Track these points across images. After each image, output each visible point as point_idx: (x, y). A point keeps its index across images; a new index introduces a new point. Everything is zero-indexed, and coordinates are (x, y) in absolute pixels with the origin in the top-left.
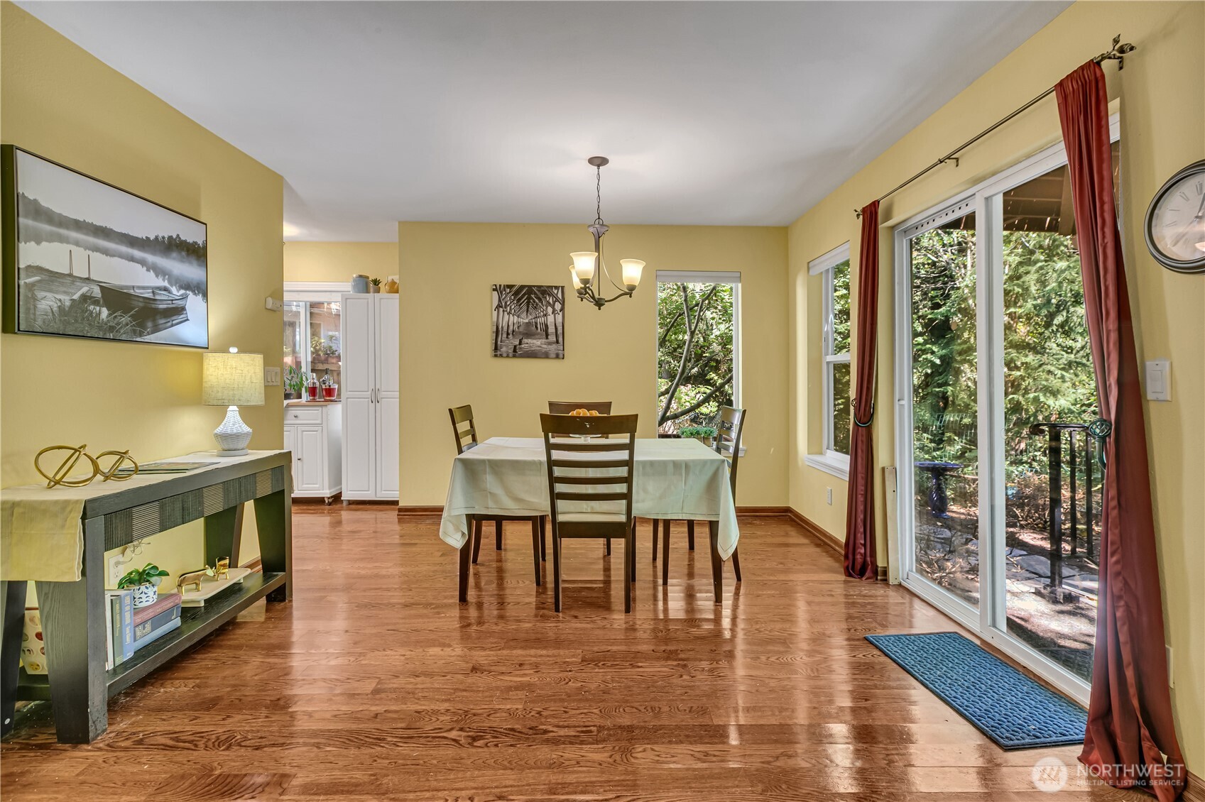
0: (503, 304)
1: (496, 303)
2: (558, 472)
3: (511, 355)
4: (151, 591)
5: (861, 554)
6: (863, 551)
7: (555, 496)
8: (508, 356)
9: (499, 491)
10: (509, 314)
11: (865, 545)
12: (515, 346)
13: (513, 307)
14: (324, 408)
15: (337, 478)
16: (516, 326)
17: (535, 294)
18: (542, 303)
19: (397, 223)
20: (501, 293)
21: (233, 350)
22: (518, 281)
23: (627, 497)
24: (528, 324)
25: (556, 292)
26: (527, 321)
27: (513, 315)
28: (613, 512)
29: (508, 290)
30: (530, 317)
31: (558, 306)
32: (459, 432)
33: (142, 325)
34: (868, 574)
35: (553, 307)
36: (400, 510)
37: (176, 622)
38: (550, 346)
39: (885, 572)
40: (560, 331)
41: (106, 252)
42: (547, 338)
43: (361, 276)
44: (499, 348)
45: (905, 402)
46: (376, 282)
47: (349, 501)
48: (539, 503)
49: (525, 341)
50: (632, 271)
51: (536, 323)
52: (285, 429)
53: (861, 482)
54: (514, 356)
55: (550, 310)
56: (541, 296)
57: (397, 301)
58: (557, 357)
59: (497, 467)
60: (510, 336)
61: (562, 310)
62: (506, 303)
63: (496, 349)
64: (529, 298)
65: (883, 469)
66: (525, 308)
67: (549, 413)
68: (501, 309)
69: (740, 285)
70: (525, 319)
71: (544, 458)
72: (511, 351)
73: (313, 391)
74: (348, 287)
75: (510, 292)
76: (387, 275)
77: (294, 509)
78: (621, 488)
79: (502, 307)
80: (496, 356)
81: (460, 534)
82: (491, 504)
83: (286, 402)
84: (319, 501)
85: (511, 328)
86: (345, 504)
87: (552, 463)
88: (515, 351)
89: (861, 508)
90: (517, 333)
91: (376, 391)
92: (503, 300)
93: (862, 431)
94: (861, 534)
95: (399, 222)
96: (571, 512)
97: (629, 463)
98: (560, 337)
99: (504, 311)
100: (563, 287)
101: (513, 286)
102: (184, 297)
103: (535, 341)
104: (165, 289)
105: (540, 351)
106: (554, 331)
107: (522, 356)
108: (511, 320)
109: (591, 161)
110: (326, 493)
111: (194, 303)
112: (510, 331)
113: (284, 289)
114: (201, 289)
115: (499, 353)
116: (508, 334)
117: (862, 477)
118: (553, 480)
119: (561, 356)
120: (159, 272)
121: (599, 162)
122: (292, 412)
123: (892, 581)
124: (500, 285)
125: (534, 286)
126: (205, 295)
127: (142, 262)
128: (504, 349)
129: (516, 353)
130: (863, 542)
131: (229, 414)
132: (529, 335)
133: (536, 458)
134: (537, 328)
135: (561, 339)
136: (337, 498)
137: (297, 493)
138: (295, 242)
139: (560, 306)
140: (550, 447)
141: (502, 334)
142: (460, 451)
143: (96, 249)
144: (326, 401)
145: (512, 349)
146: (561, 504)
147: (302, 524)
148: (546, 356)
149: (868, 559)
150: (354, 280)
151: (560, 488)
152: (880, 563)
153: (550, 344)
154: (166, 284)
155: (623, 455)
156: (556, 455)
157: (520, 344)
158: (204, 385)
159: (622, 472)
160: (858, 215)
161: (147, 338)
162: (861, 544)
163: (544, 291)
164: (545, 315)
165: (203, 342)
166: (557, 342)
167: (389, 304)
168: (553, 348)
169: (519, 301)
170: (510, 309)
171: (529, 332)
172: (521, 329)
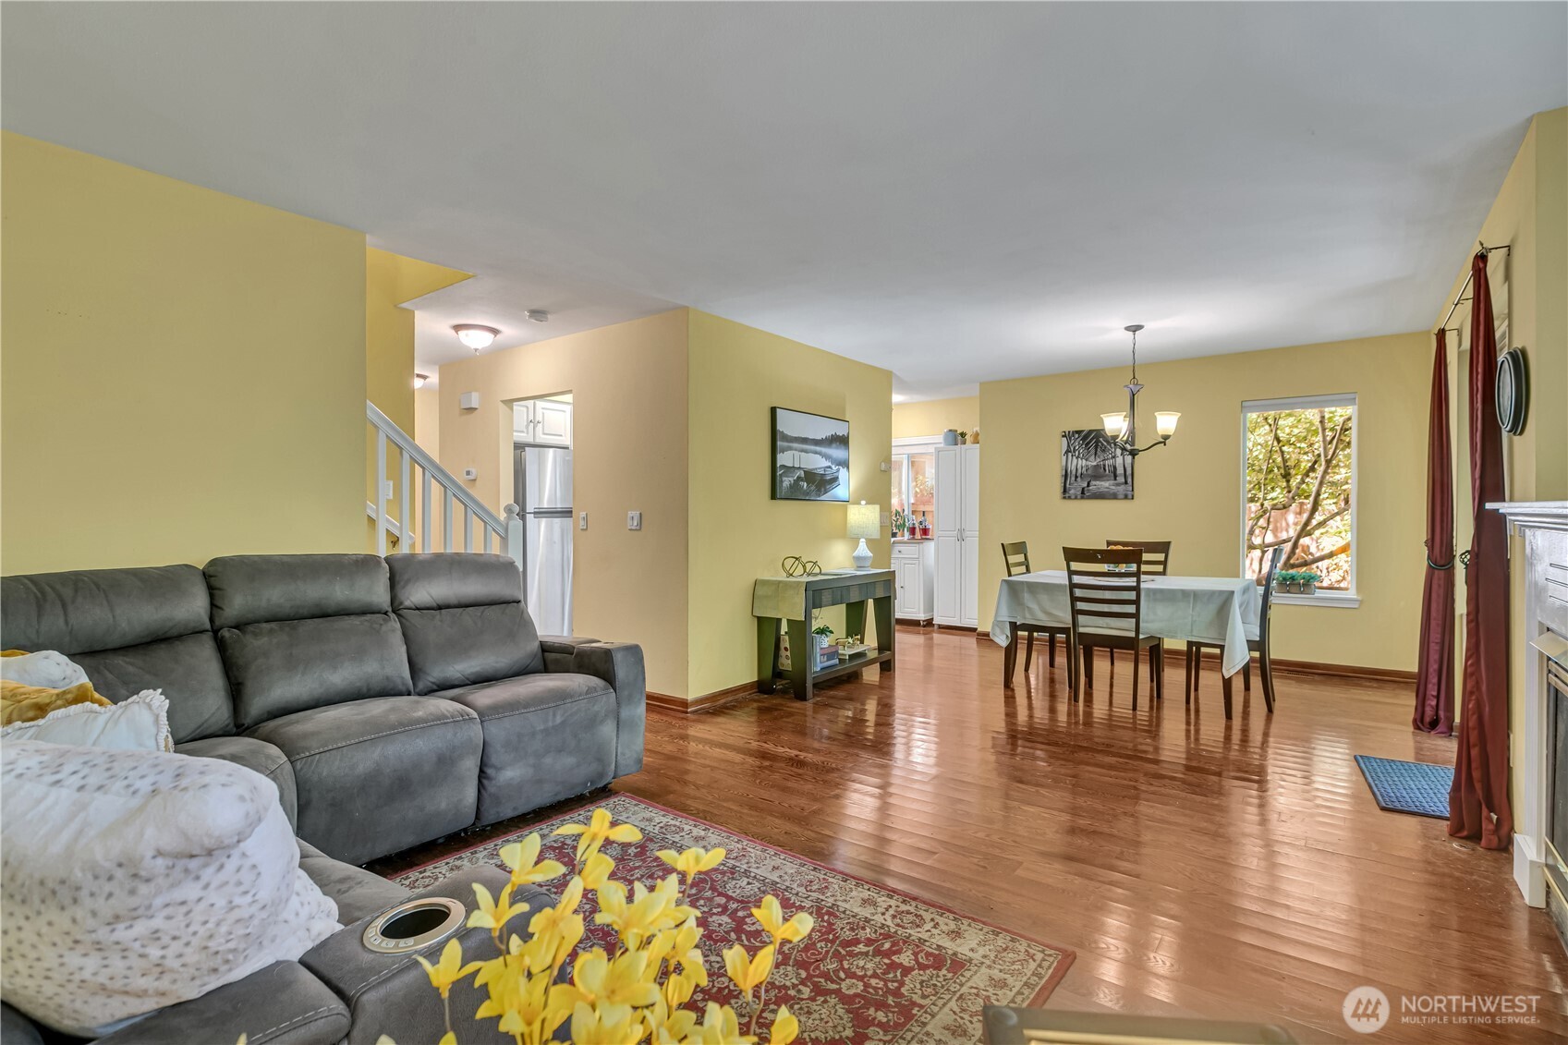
0: (1072, 449)
1: (1065, 448)
2: (1078, 593)
3: (1079, 497)
4: (826, 639)
5: (1432, 706)
6: (1434, 703)
7: (1075, 612)
8: (1076, 498)
9: (1034, 606)
10: (1077, 457)
11: (1438, 697)
12: (1083, 489)
13: (1081, 451)
14: (921, 545)
15: (930, 606)
16: (1084, 469)
17: (1103, 437)
18: (1111, 446)
19: (979, 384)
20: (1070, 438)
21: (863, 502)
22: (1087, 425)
23: (1136, 616)
24: (1097, 466)
26: (1095, 464)
27: (1082, 459)
28: (1122, 628)
29: (1077, 436)
30: (1099, 460)
32: (1010, 562)
33: (819, 490)
34: (1441, 727)
36: (979, 634)
37: (836, 661)
38: (1118, 488)
40: (1129, 472)
41: (806, 451)
42: (1115, 479)
43: (950, 431)
44: (1067, 490)
46: (963, 435)
47: (939, 625)
48: (1064, 618)
49: (1093, 483)
50: (1167, 422)
51: (1104, 465)
52: (892, 561)
54: (1082, 498)
55: (1119, 452)
57: (978, 451)
58: (1126, 497)
59: (1034, 588)
60: (1079, 479)
62: (1074, 448)
63: (1065, 491)
64: (1097, 442)
66: (1093, 451)
67: (1106, 548)
68: (1070, 454)
70: (1093, 462)
71: (1067, 582)
72: (1079, 493)
73: (912, 531)
74: (940, 439)
75: (1079, 437)
76: (971, 427)
77: (897, 627)
78: (1131, 609)
79: (1071, 452)
80: (1064, 498)
81: (1005, 636)
82: (1028, 615)
83: (893, 539)
84: (915, 623)
85: (1080, 471)
86: (936, 627)
87: (1073, 586)
88: (1083, 493)
90: (1085, 476)
91: (961, 531)
92: (1072, 445)
93: (1440, 574)
94: (1434, 684)
95: (982, 384)
96: (1090, 626)
97: (1137, 589)
98: (1129, 478)
99: (1072, 455)
101: (1082, 431)
102: (838, 471)
103: (1102, 483)
104: (830, 467)
105: (1108, 492)
106: (1123, 472)
107: (1090, 498)
108: (1078, 464)
109: (1128, 329)
110: (922, 616)
111: (843, 473)
112: (1079, 474)
113: (893, 444)
114: (845, 464)
115: (1067, 495)
116: (1076, 477)
117: (1438, 625)
118: (1074, 599)
119: (1130, 496)
120: (827, 457)
121: (1135, 329)
122: (898, 547)
124: (1069, 431)
125: (1103, 430)
126: (848, 468)
127: (819, 453)
128: (1072, 492)
129: (1084, 494)
130: (1435, 693)
131: (861, 544)
132: (1097, 477)
133: (1063, 582)
134: (1105, 469)
135: (1129, 480)
136: (929, 623)
137: (898, 615)
138: (900, 405)
140: (1071, 573)
141: (1071, 477)
142: (1010, 575)
143: (802, 451)
144: (922, 539)
145: (1081, 492)
146: (1081, 618)
147: (902, 639)
148: (1114, 497)
149: (1442, 714)
150: (946, 434)
151: (1081, 606)
153: (1118, 485)
154: (830, 464)
155: (1131, 582)
156: (1077, 579)
157: (1088, 485)
158: (849, 525)
159: (1132, 595)
161: (823, 498)
162: (1433, 696)
164: (1114, 457)
165: (846, 497)
166: (1126, 483)
167: (972, 451)
168: (1121, 488)
169: (1087, 445)
170: (1079, 454)
171: (1097, 474)
172: (1089, 472)
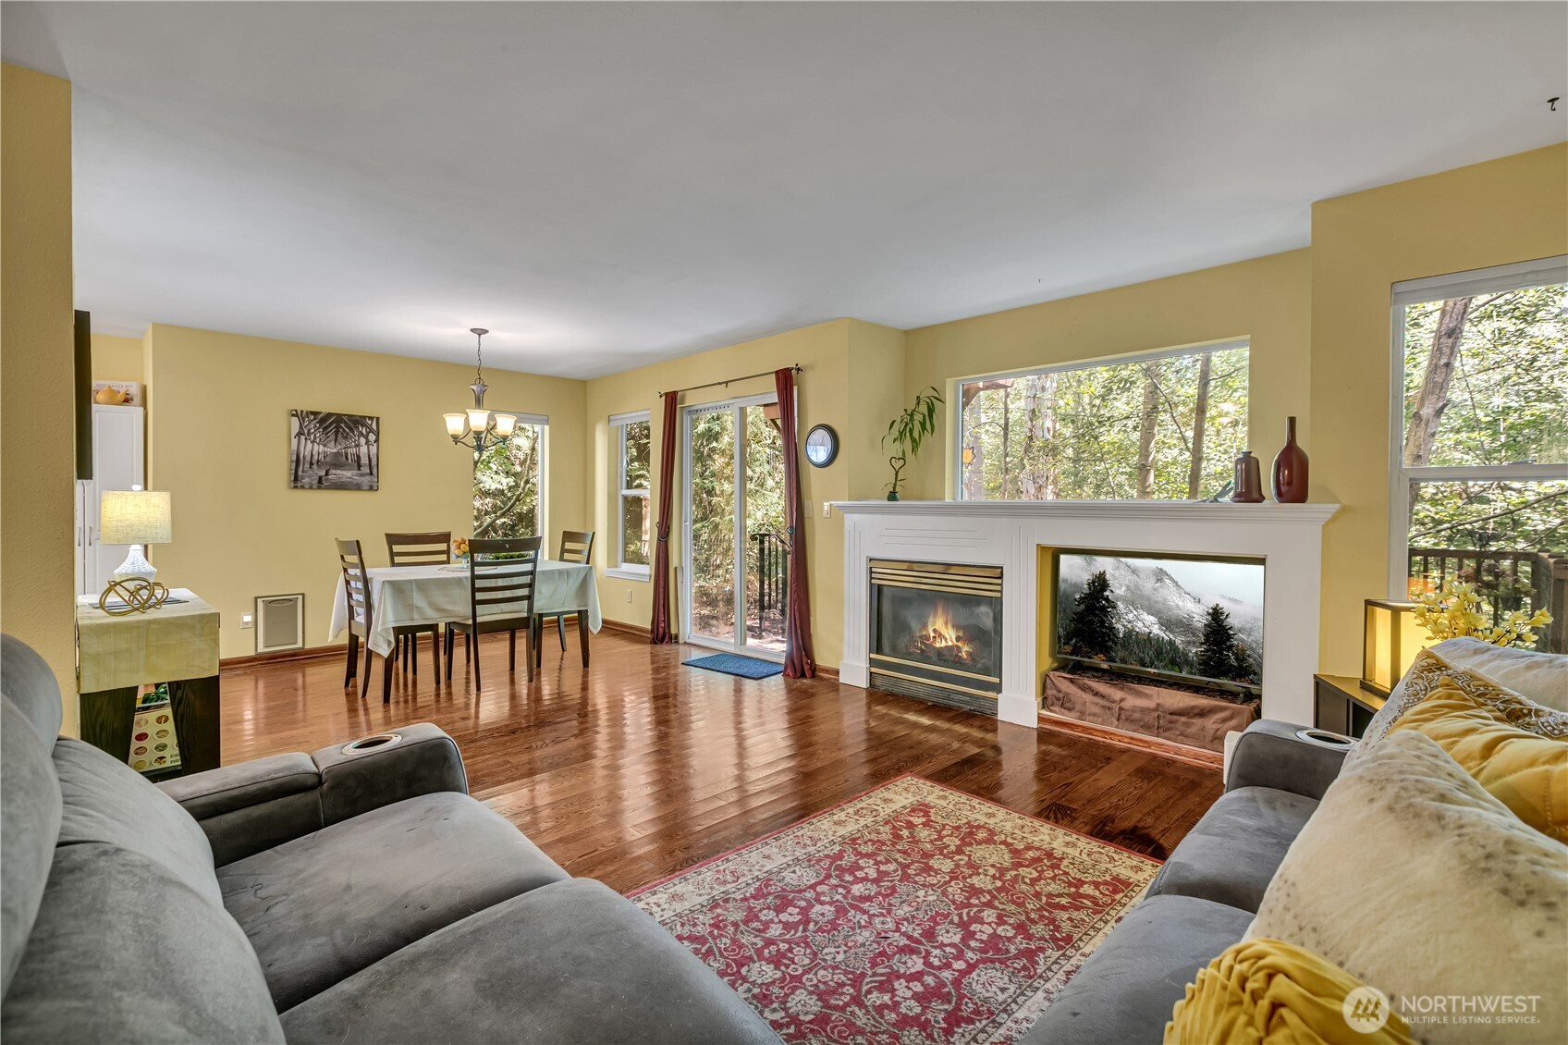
0: (306, 431)
1: (295, 430)
2: (479, 583)
3: (315, 486)
5: (662, 629)
6: (663, 627)
7: (475, 603)
8: (311, 488)
9: (423, 604)
10: (313, 442)
11: (664, 621)
12: (320, 478)
13: (318, 435)
16: (321, 456)
17: (345, 423)
18: (353, 433)
19: (151, 325)
20: (303, 419)
22: (325, 407)
23: (530, 598)
24: (338, 454)
25: (370, 422)
26: (335, 451)
27: (318, 444)
28: (518, 610)
29: (312, 417)
30: (339, 447)
31: (372, 437)
34: (666, 639)
35: (366, 437)
38: (362, 478)
39: (676, 637)
40: (374, 462)
42: (359, 469)
44: (299, 478)
45: (688, 523)
48: (462, 610)
51: (346, 454)
53: (662, 578)
54: (319, 488)
55: (363, 440)
56: (352, 426)
58: (371, 488)
60: (315, 467)
61: (377, 441)
62: (309, 430)
63: (296, 479)
64: (338, 428)
65: (676, 568)
66: (333, 437)
68: (303, 438)
69: (547, 428)
70: (332, 449)
71: (468, 574)
72: (315, 482)
75: (314, 419)
78: (526, 592)
79: (304, 434)
80: (296, 487)
81: (389, 643)
82: (417, 616)
85: (315, 458)
87: (474, 577)
88: (320, 482)
89: (662, 596)
90: (322, 463)
92: (306, 427)
93: (662, 544)
95: (155, 325)
96: (487, 614)
97: (532, 573)
98: (373, 468)
99: (306, 439)
100: (378, 419)
101: (319, 413)
103: (344, 472)
105: (350, 482)
106: (367, 462)
107: (328, 488)
108: (315, 449)
109: (473, 330)
112: (314, 460)
115: (299, 484)
116: (311, 464)
117: (662, 576)
118: (474, 590)
119: (376, 488)
121: (480, 332)
123: (681, 641)
124: (302, 411)
125: (344, 415)
128: (306, 480)
129: (320, 484)
130: (663, 619)
131: (131, 553)
133: (463, 576)
134: (347, 458)
135: (375, 471)
139: (374, 437)
140: (474, 564)
141: (304, 464)
145: (317, 481)
146: (479, 608)
148: (358, 487)
149: (666, 630)
151: (481, 596)
152: (673, 631)
153: (363, 475)
155: (528, 567)
156: (476, 571)
157: (327, 474)
159: (527, 580)
160: (661, 396)
162: (662, 621)
163: (356, 422)
164: (357, 446)
166: (371, 473)
168: (366, 480)
169: (325, 429)
170: (315, 437)
171: (337, 462)
172: (328, 459)
